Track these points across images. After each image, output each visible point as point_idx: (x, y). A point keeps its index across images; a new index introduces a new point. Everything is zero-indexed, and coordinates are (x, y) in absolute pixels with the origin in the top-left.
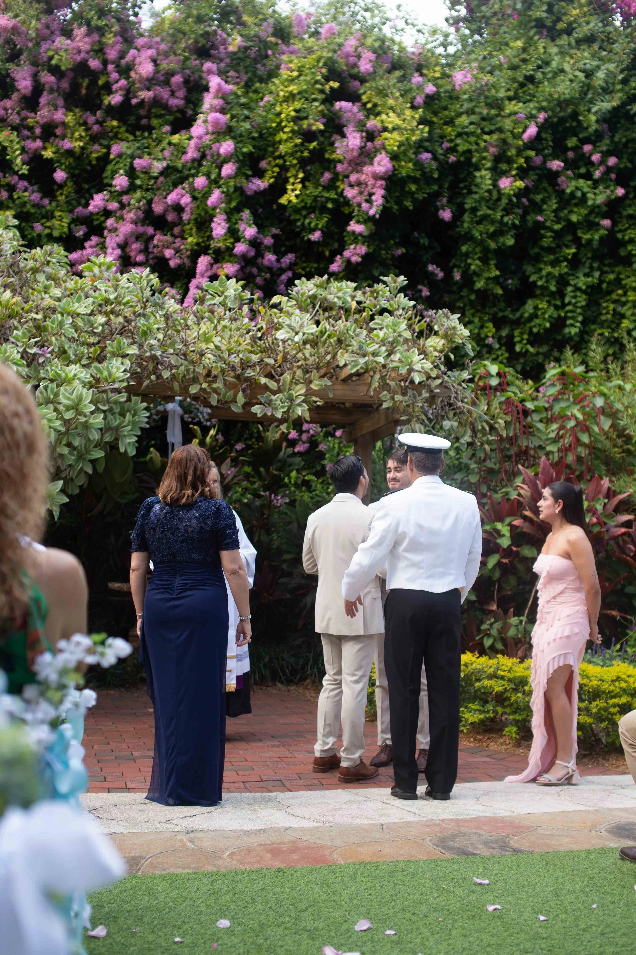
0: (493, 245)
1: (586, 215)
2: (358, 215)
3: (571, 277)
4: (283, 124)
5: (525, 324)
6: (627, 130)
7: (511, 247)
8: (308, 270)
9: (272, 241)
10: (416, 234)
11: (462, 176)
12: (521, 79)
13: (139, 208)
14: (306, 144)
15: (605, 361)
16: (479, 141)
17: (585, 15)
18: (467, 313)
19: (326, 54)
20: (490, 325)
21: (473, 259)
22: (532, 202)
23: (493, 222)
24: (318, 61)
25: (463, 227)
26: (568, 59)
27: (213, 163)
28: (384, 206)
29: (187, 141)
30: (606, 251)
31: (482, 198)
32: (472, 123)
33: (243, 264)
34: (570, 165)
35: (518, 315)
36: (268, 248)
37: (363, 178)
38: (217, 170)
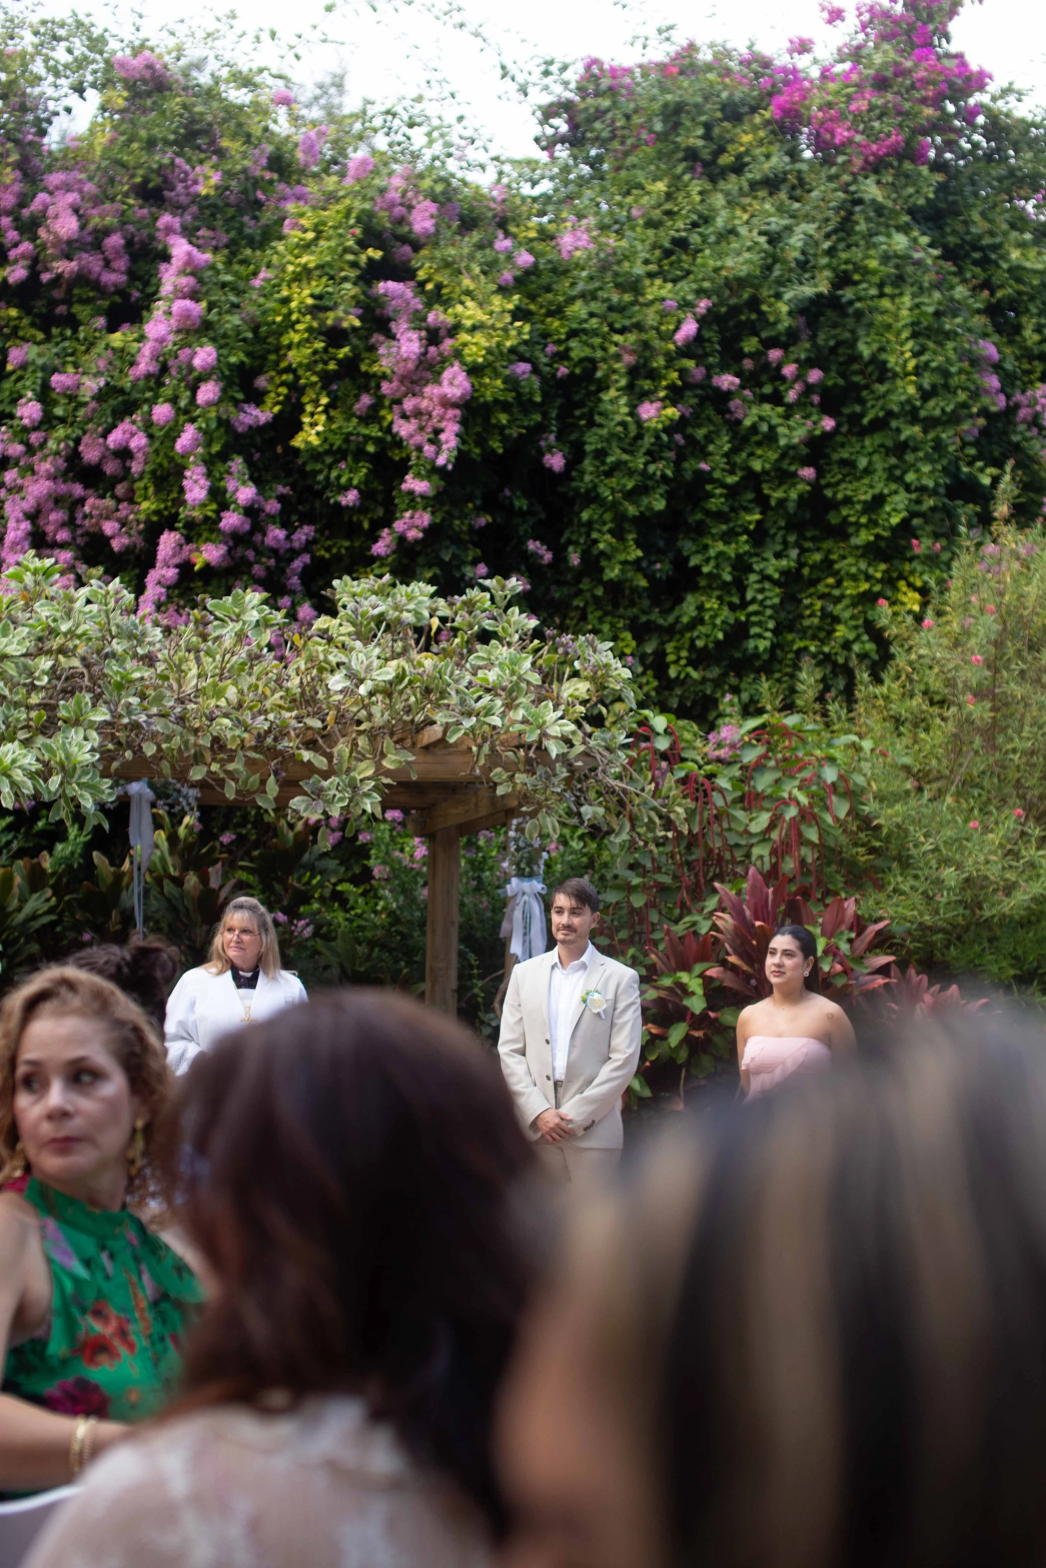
0: (632, 510)
1: (777, 461)
2: (417, 465)
3: (754, 559)
4: (294, 317)
5: (682, 633)
6: (835, 326)
7: (660, 513)
8: (334, 551)
9: (279, 506)
10: (507, 492)
11: (577, 398)
12: (667, 245)
13: (57, 453)
14: (331, 350)
15: (821, 699)
16: (607, 345)
17: (761, 142)
18: (590, 617)
19: (359, 205)
20: (628, 635)
21: (600, 531)
22: (691, 440)
23: (631, 473)
24: (347, 216)
25: (582, 480)
26: (738, 213)
27: (180, 381)
28: (459, 450)
29: (136, 345)
30: (808, 516)
31: (612, 435)
32: (592, 315)
33: (231, 543)
34: (750, 380)
35: (671, 619)
36: (271, 517)
37: (424, 404)
38: (188, 393)
